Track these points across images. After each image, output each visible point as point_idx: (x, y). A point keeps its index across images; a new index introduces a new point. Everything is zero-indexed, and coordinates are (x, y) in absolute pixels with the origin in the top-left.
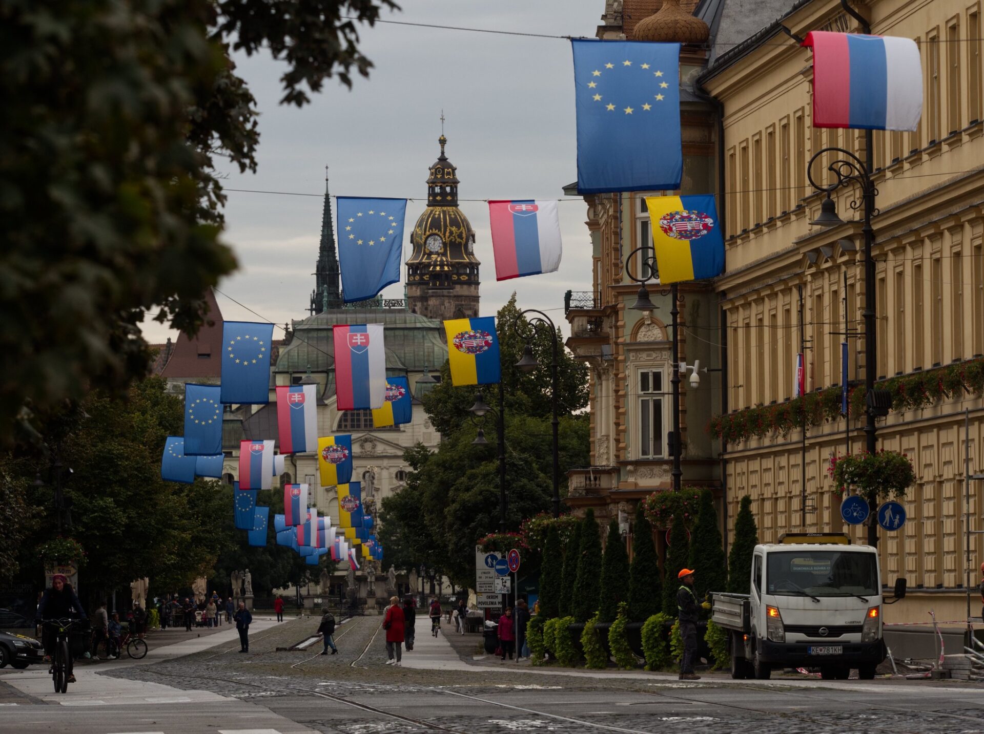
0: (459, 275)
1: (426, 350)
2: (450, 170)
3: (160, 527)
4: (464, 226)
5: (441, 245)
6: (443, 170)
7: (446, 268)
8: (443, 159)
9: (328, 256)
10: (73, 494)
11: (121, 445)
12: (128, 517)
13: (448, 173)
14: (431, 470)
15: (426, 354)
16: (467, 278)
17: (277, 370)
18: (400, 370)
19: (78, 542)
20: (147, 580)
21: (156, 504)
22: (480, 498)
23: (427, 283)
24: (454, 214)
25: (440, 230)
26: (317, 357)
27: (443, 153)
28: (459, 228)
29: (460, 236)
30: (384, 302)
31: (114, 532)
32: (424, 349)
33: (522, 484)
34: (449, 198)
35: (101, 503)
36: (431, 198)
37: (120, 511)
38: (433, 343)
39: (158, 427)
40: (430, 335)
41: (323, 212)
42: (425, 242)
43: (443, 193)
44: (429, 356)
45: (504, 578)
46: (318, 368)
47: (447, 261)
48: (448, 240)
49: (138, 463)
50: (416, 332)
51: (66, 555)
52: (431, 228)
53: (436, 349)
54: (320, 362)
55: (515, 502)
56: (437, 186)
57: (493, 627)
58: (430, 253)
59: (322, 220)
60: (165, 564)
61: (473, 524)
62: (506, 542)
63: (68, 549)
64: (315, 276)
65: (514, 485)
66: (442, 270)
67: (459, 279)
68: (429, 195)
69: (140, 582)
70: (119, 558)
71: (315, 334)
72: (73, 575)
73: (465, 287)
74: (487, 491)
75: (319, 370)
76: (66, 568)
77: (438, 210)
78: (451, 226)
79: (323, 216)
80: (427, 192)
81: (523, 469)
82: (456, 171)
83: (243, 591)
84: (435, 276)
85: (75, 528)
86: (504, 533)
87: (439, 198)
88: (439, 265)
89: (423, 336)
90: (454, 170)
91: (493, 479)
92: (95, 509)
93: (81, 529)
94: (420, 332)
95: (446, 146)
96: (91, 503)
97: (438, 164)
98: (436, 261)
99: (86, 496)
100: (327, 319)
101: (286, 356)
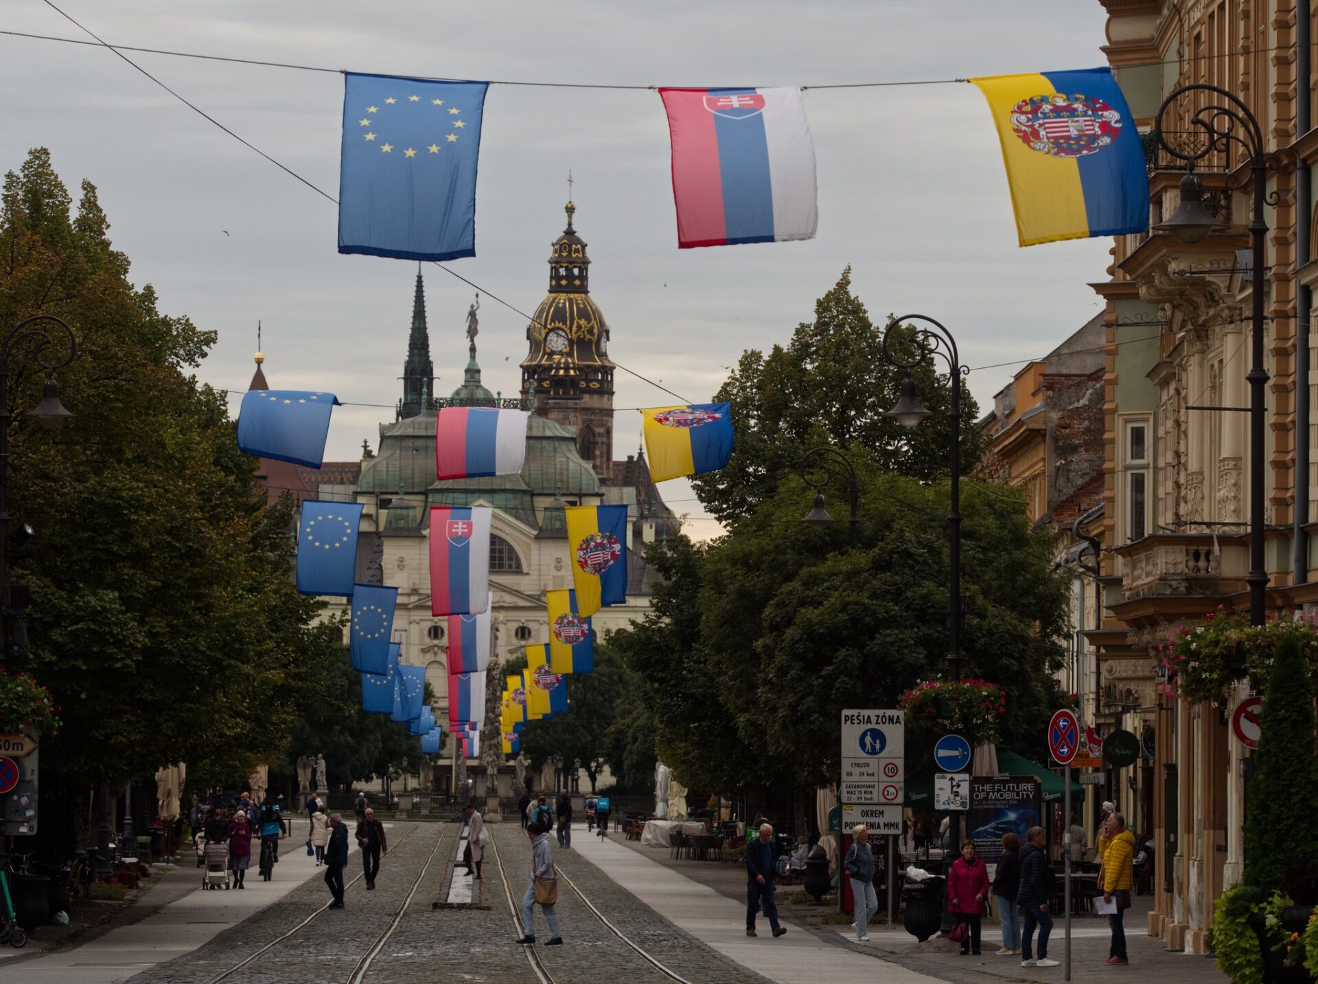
0: (588, 381)
1: (558, 467)
2: (579, 246)
3: (219, 655)
4: (595, 319)
5: (566, 342)
6: (570, 246)
7: (572, 372)
8: (570, 233)
9: (420, 355)
10: (33, 582)
11: (137, 480)
12: (150, 634)
13: (577, 251)
14: (719, 571)
15: (558, 471)
16: (598, 385)
17: (359, 490)
18: (524, 492)
19: (40, 684)
20: (183, 766)
21: (210, 607)
22: (843, 617)
23: (547, 391)
24: (584, 304)
25: (565, 323)
26: (413, 473)
27: (570, 224)
28: (589, 321)
29: (591, 331)
30: (502, 402)
31: (118, 665)
32: (555, 465)
33: (925, 591)
34: (577, 282)
35: (93, 600)
36: (554, 283)
37: (134, 620)
38: (568, 458)
39: (213, 468)
40: (564, 446)
41: (414, 299)
42: (545, 339)
43: (570, 276)
44: (561, 474)
45: (954, 776)
46: (413, 487)
47: (573, 363)
48: (574, 337)
49: (173, 518)
50: (545, 443)
51: (14, 711)
52: (553, 321)
53: (571, 465)
54: (416, 480)
55: (912, 627)
56: (561, 267)
57: (924, 881)
58: (552, 353)
59: (413, 309)
60: (222, 735)
61: (828, 669)
62: (962, 699)
63: (18, 697)
64: (402, 382)
65: (909, 594)
66: (567, 375)
67: (588, 386)
68: (552, 278)
69: (172, 770)
70: (129, 722)
71: (410, 443)
72: (28, 754)
73: (596, 397)
74: (857, 603)
75: (415, 490)
76: (12, 740)
77: (562, 297)
78: (580, 318)
79: (413, 304)
80: (549, 274)
81: (925, 563)
82: (587, 248)
83: (314, 785)
84: (558, 382)
85: (35, 654)
86: (957, 679)
87: (564, 282)
88: (563, 368)
89: (555, 449)
90: (584, 246)
91: (867, 582)
92: (80, 614)
93: (48, 657)
94: (550, 442)
95: (574, 216)
96: (71, 601)
97: (563, 238)
98: (559, 362)
99: (59, 585)
100: (427, 424)
101: (372, 471)
